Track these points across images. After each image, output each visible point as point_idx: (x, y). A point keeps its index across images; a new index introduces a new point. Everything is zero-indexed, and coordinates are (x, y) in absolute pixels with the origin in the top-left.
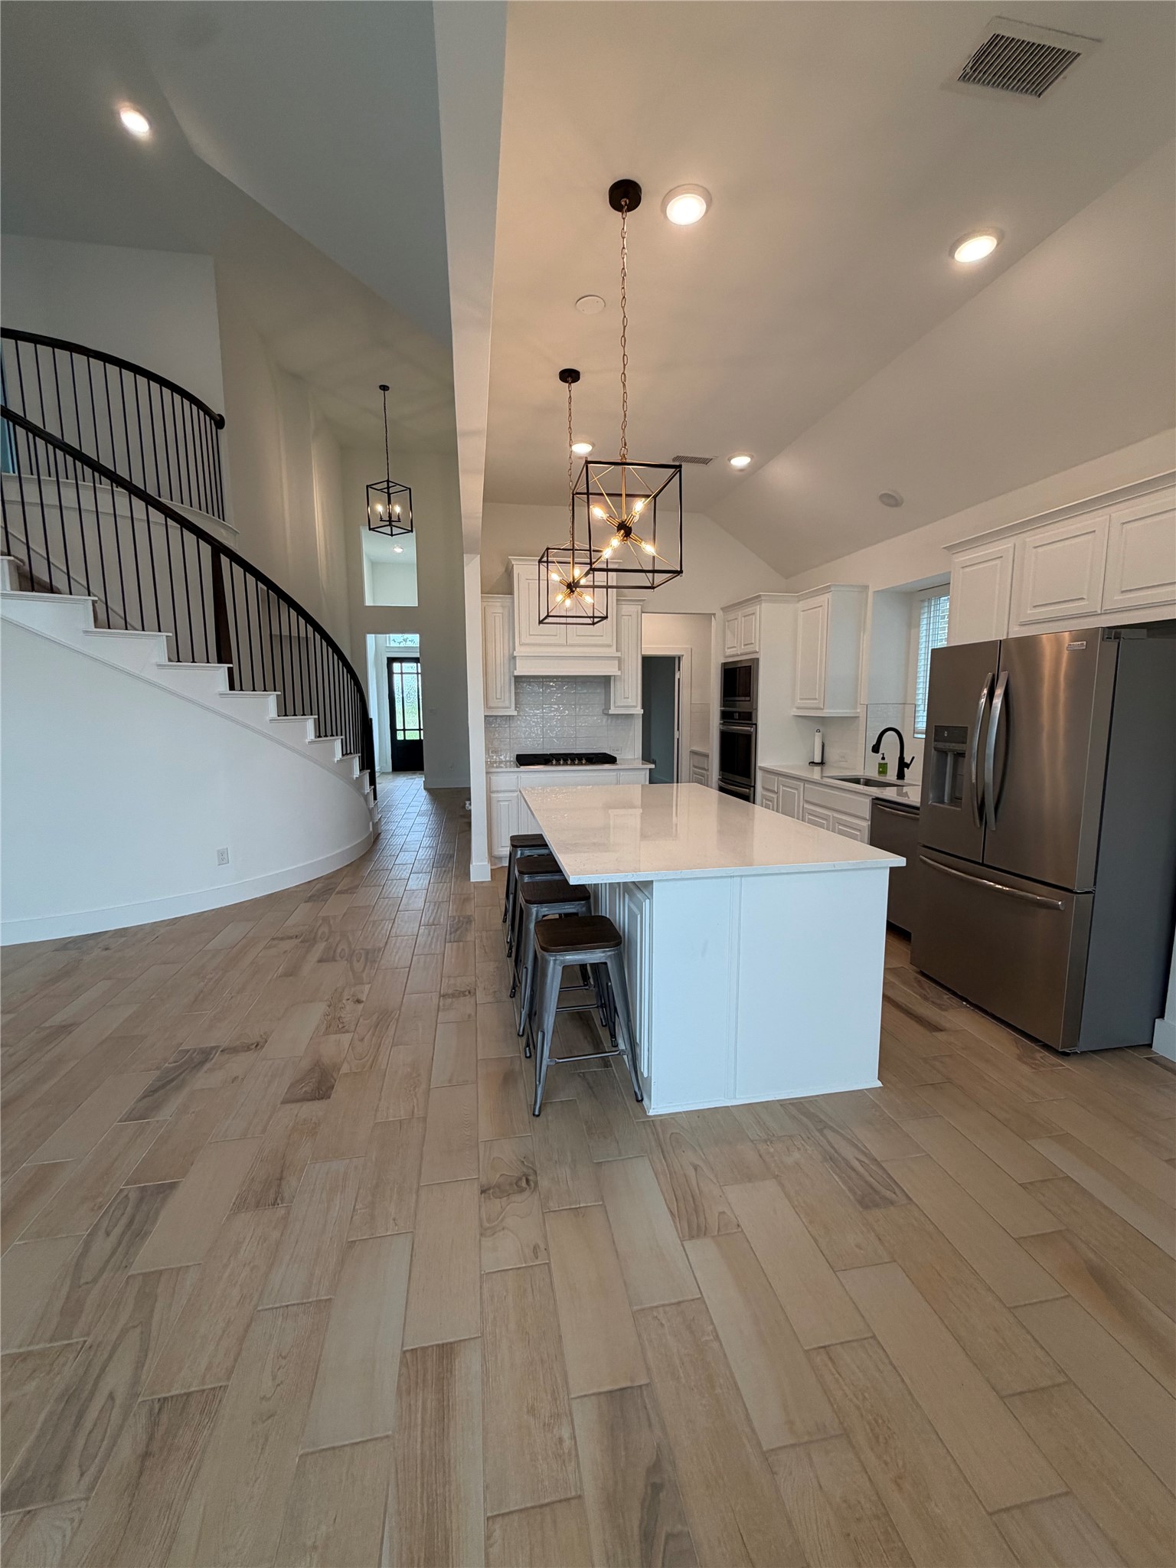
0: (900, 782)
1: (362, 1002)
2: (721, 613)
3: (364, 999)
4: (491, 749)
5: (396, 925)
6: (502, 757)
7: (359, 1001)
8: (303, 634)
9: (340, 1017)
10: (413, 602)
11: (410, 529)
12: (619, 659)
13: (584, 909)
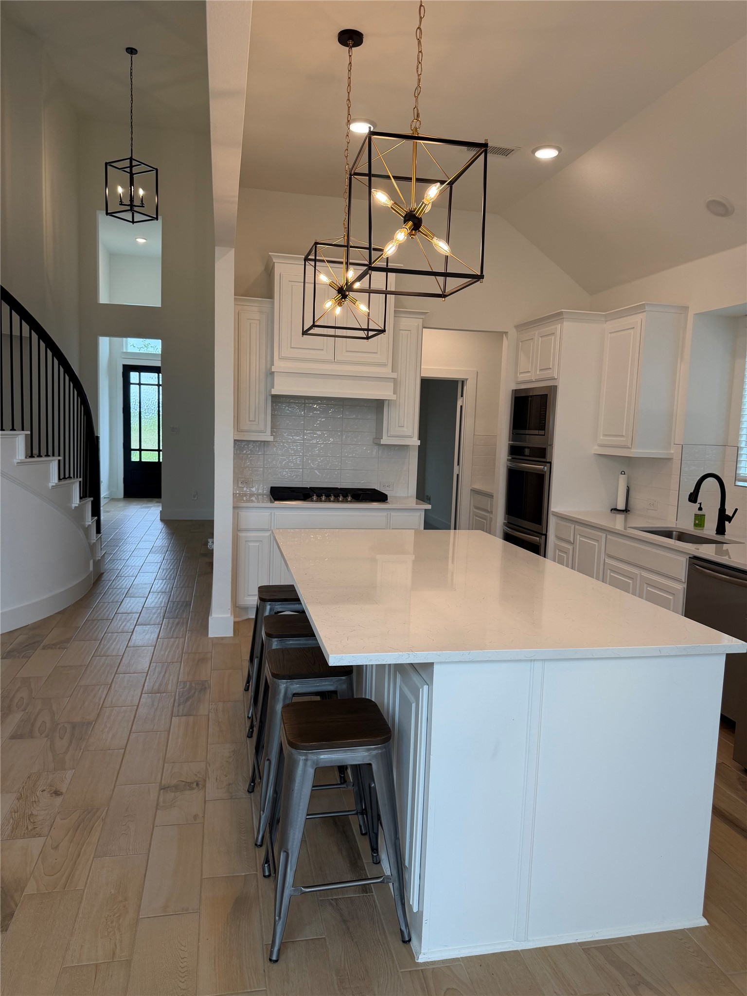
0: (719, 538)
1: (61, 794)
2: (514, 331)
3: (64, 790)
4: (240, 478)
5: (112, 691)
6: (254, 489)
7: (57, 793)
8: (16, 332)
9: (32, 814)
10: (155, 301)
11: (155, 216)
12: (395, 381)
13: (344, 686)
